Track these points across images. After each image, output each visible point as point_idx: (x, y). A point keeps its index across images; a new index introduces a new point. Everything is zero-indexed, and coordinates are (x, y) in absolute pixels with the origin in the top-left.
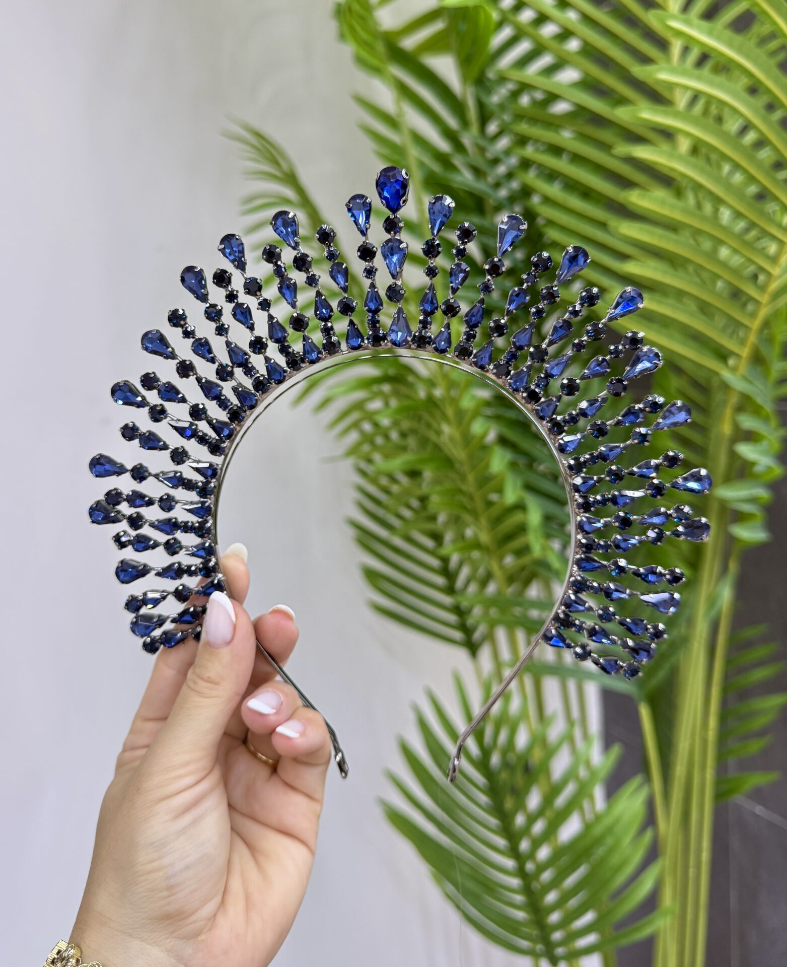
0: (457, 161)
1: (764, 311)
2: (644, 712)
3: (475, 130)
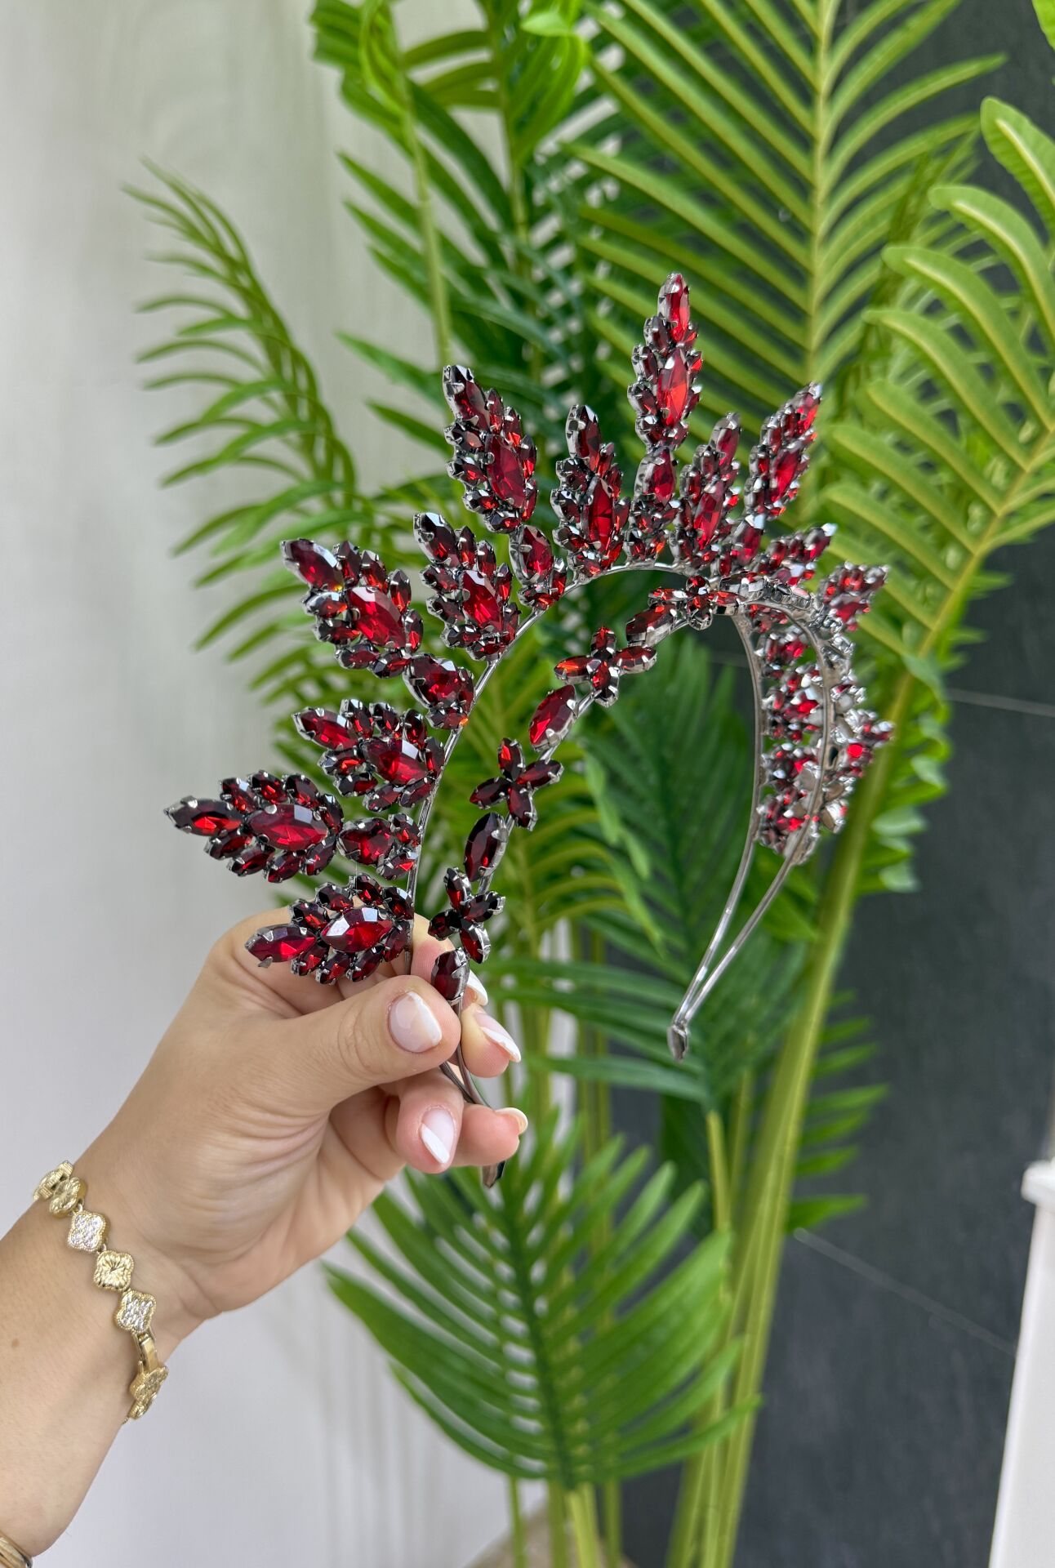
0: (492, 280)
1: (972, 565)
2: (714, 1124)
3: (522, 234)
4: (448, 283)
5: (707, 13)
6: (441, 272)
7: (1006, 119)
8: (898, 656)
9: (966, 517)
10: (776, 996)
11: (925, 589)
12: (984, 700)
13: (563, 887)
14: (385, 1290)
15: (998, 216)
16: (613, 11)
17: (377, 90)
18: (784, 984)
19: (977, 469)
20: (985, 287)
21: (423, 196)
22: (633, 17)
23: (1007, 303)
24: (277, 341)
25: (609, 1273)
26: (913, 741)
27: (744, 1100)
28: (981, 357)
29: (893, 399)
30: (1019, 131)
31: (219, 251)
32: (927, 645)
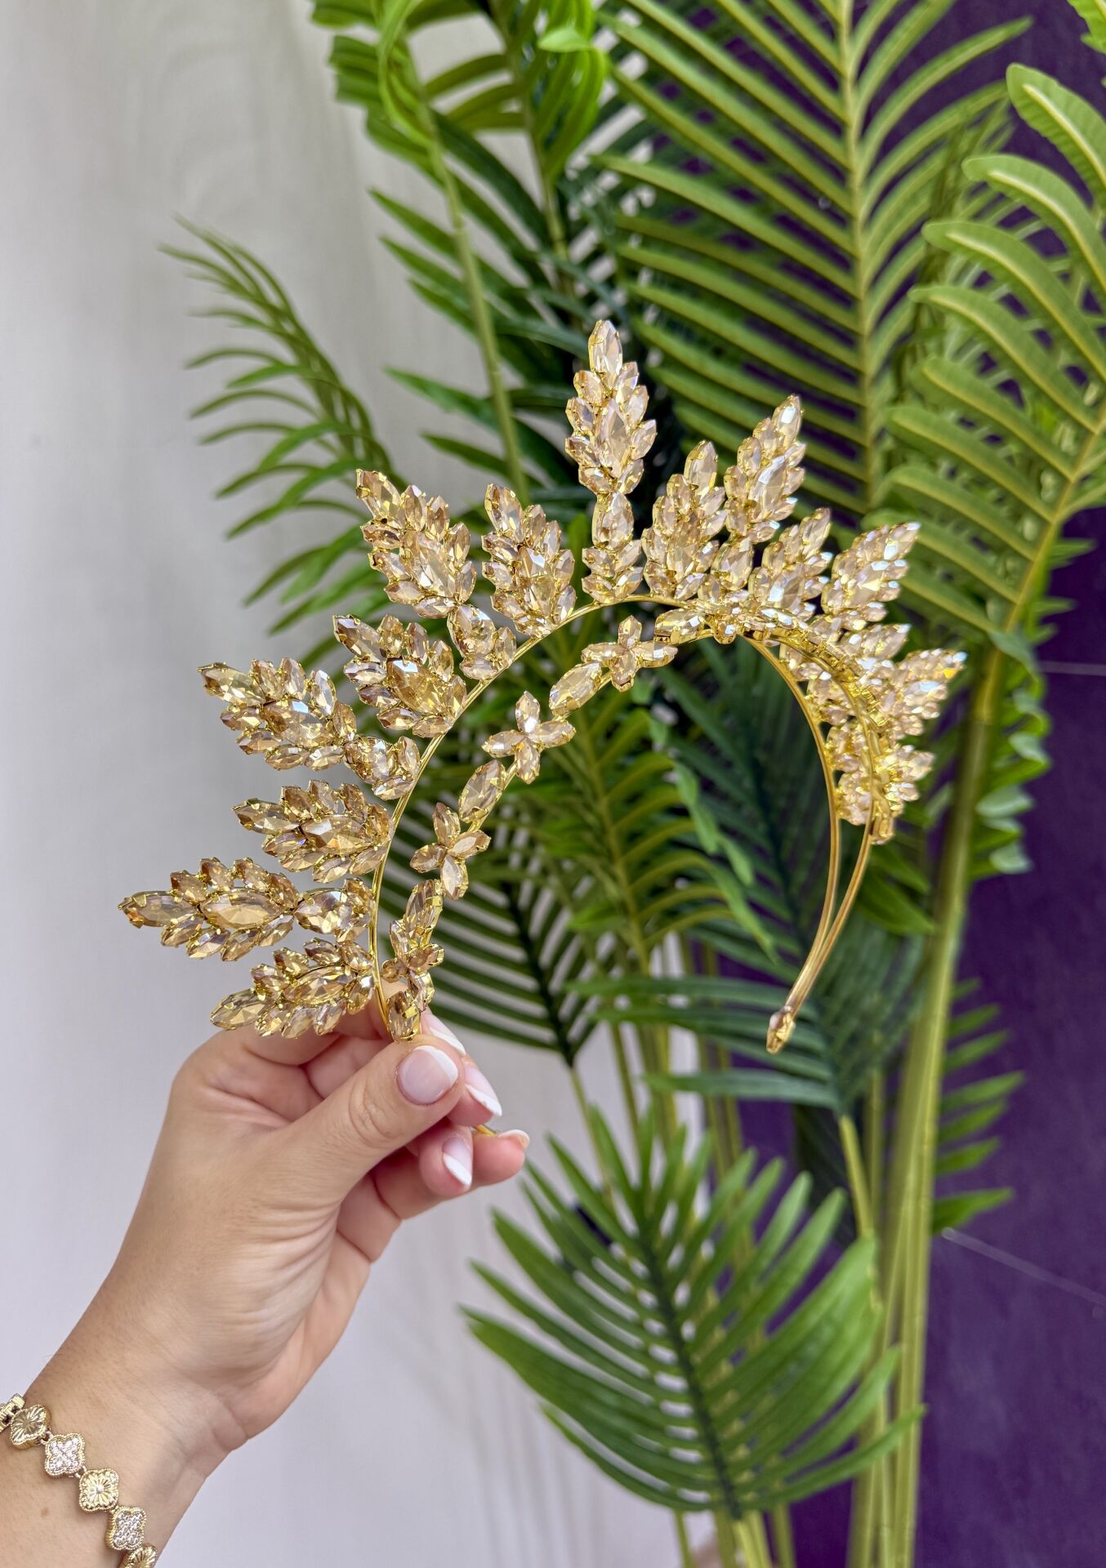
0: (535, 300)
1: (1051, 533)
2: (847, 1128)
3: (561, 251)
4: (491, 307)
5: (724, 11)
6: (484, 298)
7: (1033, 83)
8: (984, 633)
9: (1040, 486)
10: (897, 992)
11: (1005, 564)
12: (1079, 669)
13: (667, 901)
14: (528, 1330)
15: (1036, 182)
16: (629, 19)
17: (401, 124)
18: (904, 979)
19: (1044, 438)
20: (1032, 254)
21: (458, 224)
22: (649, 24)
23: (1059, 265)
24: (327, 384)
25: (755, 1289)
26: (1009, 719)
27: (876, 1103)
28: (1036, 324)
29: (950, 376)
30: (1048, 94)
31: (260, 300)
32: (1012, 621)
